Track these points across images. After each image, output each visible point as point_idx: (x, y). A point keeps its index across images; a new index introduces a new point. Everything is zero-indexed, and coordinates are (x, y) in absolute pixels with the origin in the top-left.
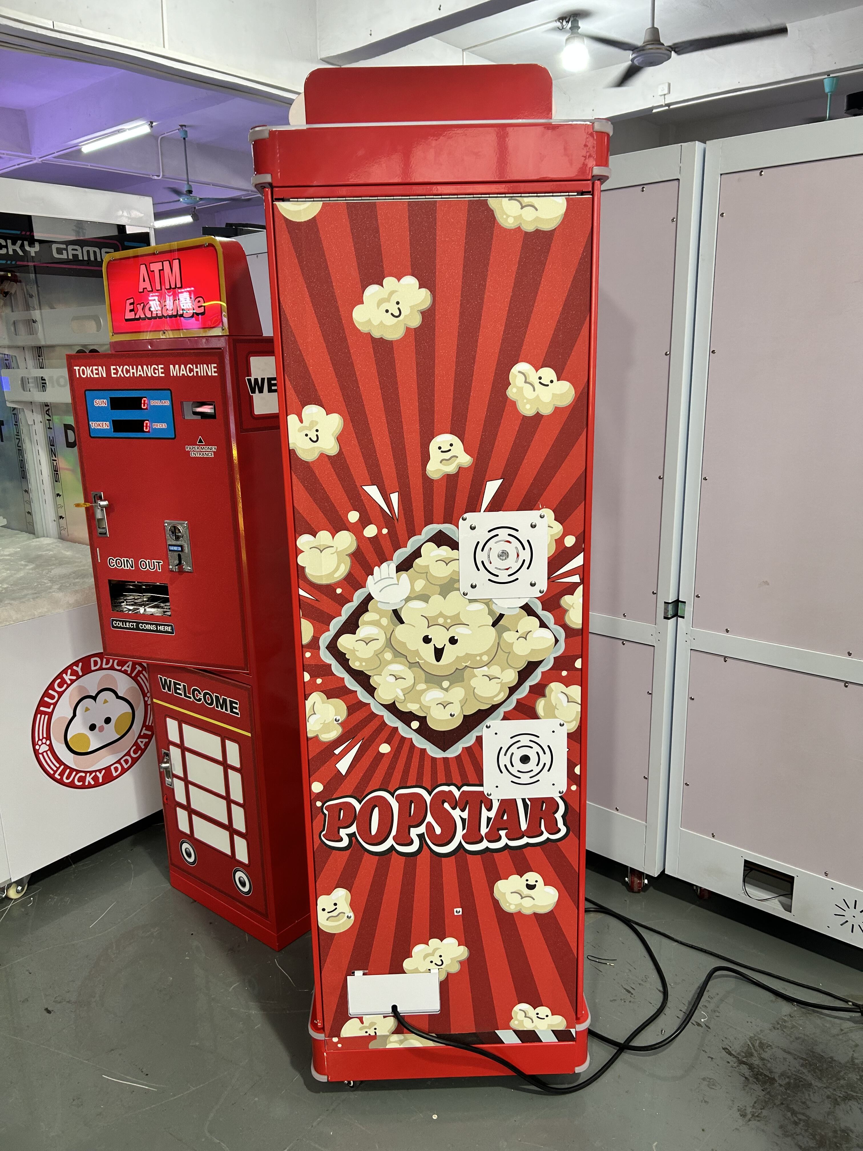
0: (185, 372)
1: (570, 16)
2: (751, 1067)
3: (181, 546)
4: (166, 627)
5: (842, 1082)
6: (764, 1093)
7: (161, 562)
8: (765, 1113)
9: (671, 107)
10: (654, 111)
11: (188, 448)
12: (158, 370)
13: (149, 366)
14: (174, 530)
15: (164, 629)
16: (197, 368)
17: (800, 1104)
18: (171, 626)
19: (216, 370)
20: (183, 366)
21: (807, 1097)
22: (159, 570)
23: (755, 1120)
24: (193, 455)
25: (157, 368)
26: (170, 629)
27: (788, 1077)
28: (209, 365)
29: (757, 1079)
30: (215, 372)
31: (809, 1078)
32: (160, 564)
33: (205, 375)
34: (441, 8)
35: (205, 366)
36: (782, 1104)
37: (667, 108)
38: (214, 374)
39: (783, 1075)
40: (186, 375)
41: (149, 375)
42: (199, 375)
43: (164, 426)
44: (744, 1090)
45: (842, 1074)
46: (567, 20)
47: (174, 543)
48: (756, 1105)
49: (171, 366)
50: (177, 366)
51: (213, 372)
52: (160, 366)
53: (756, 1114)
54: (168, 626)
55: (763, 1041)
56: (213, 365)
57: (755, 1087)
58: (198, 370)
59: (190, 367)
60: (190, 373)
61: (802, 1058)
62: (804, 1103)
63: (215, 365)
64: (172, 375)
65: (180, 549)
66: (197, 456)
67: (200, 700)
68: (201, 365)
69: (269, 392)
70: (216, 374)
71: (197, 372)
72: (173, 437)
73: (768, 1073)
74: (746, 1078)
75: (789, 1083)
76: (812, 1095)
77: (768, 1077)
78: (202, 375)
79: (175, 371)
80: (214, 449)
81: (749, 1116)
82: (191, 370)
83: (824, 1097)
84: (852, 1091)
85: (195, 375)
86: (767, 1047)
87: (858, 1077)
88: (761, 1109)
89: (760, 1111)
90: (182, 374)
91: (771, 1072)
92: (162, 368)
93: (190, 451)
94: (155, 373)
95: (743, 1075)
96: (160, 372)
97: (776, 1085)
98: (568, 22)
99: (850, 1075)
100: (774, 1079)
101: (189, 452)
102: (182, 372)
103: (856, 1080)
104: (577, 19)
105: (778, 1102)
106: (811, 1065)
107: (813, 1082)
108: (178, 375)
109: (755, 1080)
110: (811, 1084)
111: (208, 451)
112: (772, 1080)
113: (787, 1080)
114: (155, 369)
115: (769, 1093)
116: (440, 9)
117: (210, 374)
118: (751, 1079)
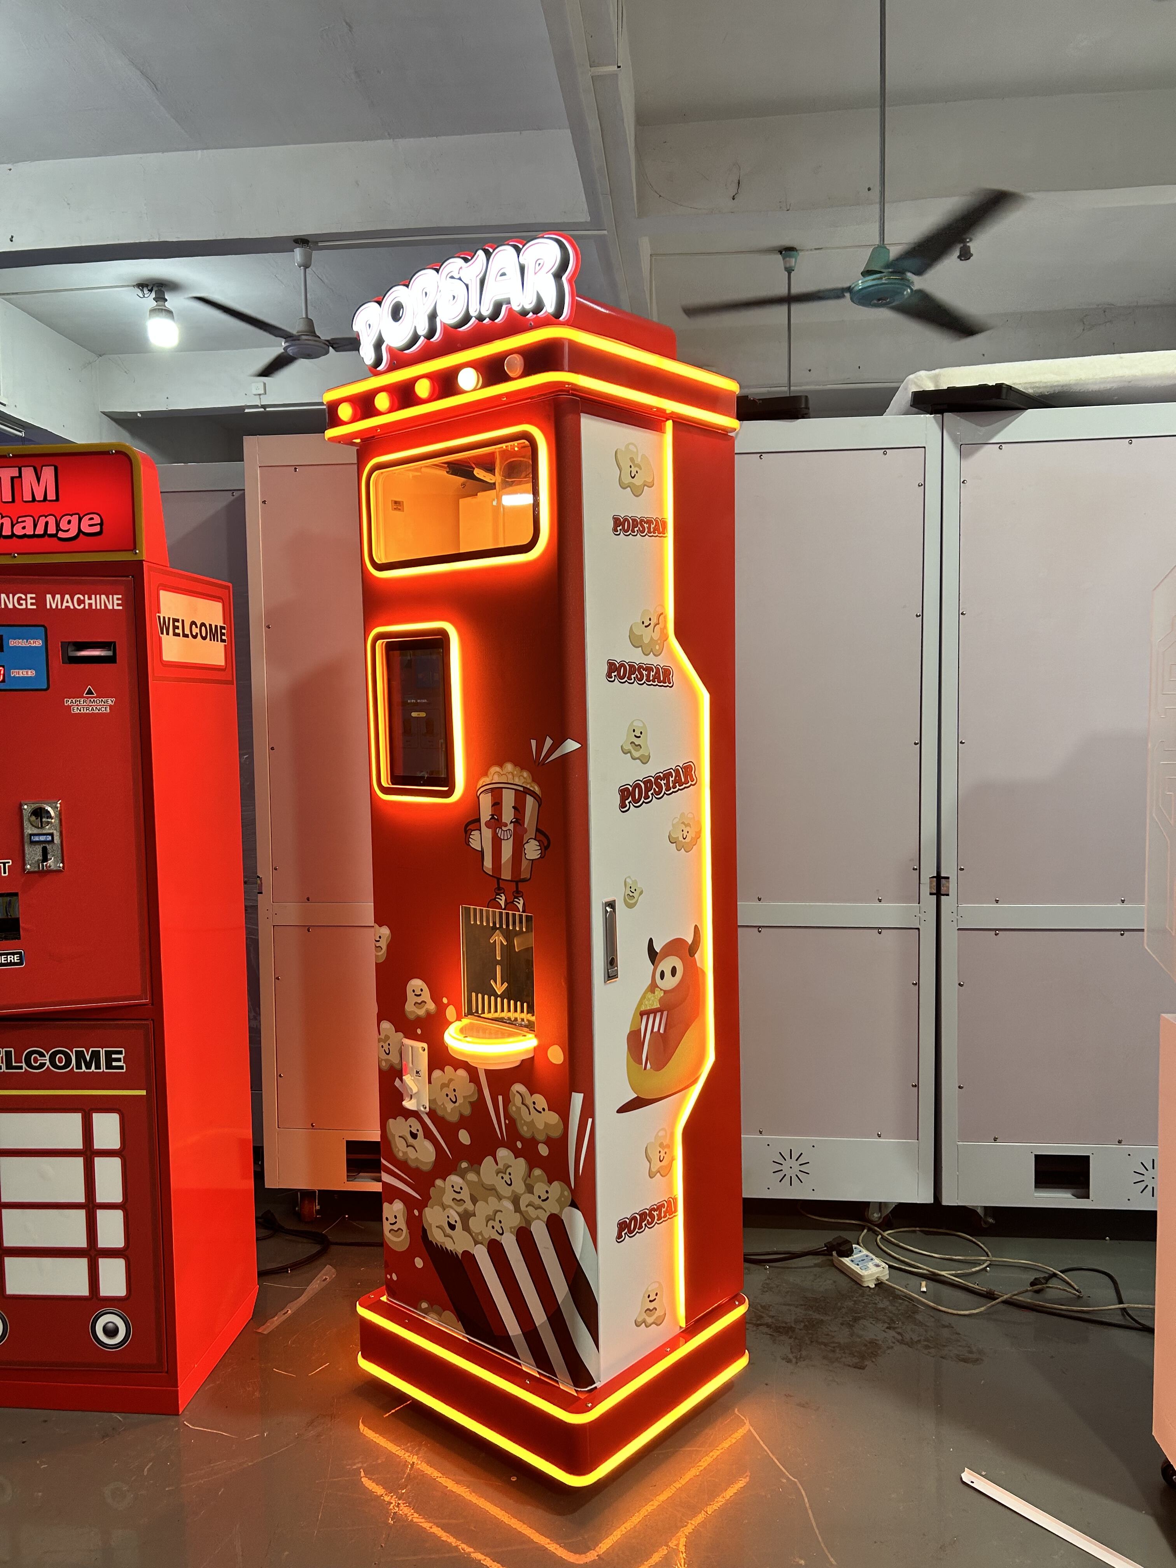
0: (70, 604)
1: (154, 285)
2: (768, 1326)
3: (52, 835)
4: (9, 957)
5: (844, 1310)
6: (792, 1340)
7: (9, 863)
8: (804, 1353)
9: (267, 409)
10: (247, 411)
11: (68, 702)
12: (26, 600)
13: (11, 596)
14: (39, 813)
15: (7, 960)
16: (90, 598)
17: (825, 1336)
18: (20, 953)
19: (120, 602)
20: (67, 597)
21: (826, 1330)
22: (5, 873)
23: (800, 1361)
24: (76, 711)
25: (24, 597)
26: (16, 958)
27: (801, 1322)
28: (111, 597)
29: (779, 1332)
30: (118, 605)
31: (817, 1316)
32: (7, 865)
33: (103, 607)
34: (13, 239)
35: (103, 597)
36: (812, 1342)
37: (263, 410)
38: (116, 607)
39: (796, 1321)
40: (72, 607)
41: (10, 606)
42: (94, 607)
43: (31, 673)
44: (775, 1343)
45: (839, 1304)
46: (150, 288)
47: (36, 831)
48: (793, 1350)
49: (49, 597)
50: (58, 597)
51: (115, 605)
52: (29, 596)
53: (799, 1356)
54: (13, 954)
55: (763, 1304)
56: (115, 597)
57: (782, 1338)
58: (93, 601)
59: (79, 598)
60: (79, 605)
61: (802, 1305)
62: (828, 1335)
63: (120, 596)
64: (48, 607)
65: (50, 838)
66: (82, 711)
67: (42, 1065)
68: (98, 596)
69: (174, 635)
70: (121, 608)
71: (90, 605)
72: (45, 687)
73: (784, 1325)
74: (770, 1335)
75: (805, 1326)
76: (828, 1327)
77: (786, 1327)
78: (98, 607)
79: (52, 602)
80: (110, 702)
81: (794, 1360)
82: (80, 602)
83: (840, 1326)
84: (856, 1313)
85: (87, 607)
86: (769, 1307)
87: (853, 1302)
88: (799, 1351)
89: (799, 1354)
90: (66, 606)
91: (786, 1323)
92: (31, 598)
93: (72, 705)
94: (21, 605)
95: (767, 1334)
96: (29, 602)
97: (797, 1330)
98: (151, 291)
99: (846, 1304)
100: (791, 1327)
101: (69, 707)
102: (65, 604)
103: (853, 1305)
104: (163, 289)
105: (808, 1342)
106: (812, 1308)
107: (822, 1318)
108: (59, 607)
109: (778, 1333)
110: (822, 1320)
111: (100, 705)
112: (792, 1329)
113: (803, 1324)
114: (20, 599)
115: (796, 1338)
116: (12, 241)
117: (110, 607)
118: (774, 1334)
